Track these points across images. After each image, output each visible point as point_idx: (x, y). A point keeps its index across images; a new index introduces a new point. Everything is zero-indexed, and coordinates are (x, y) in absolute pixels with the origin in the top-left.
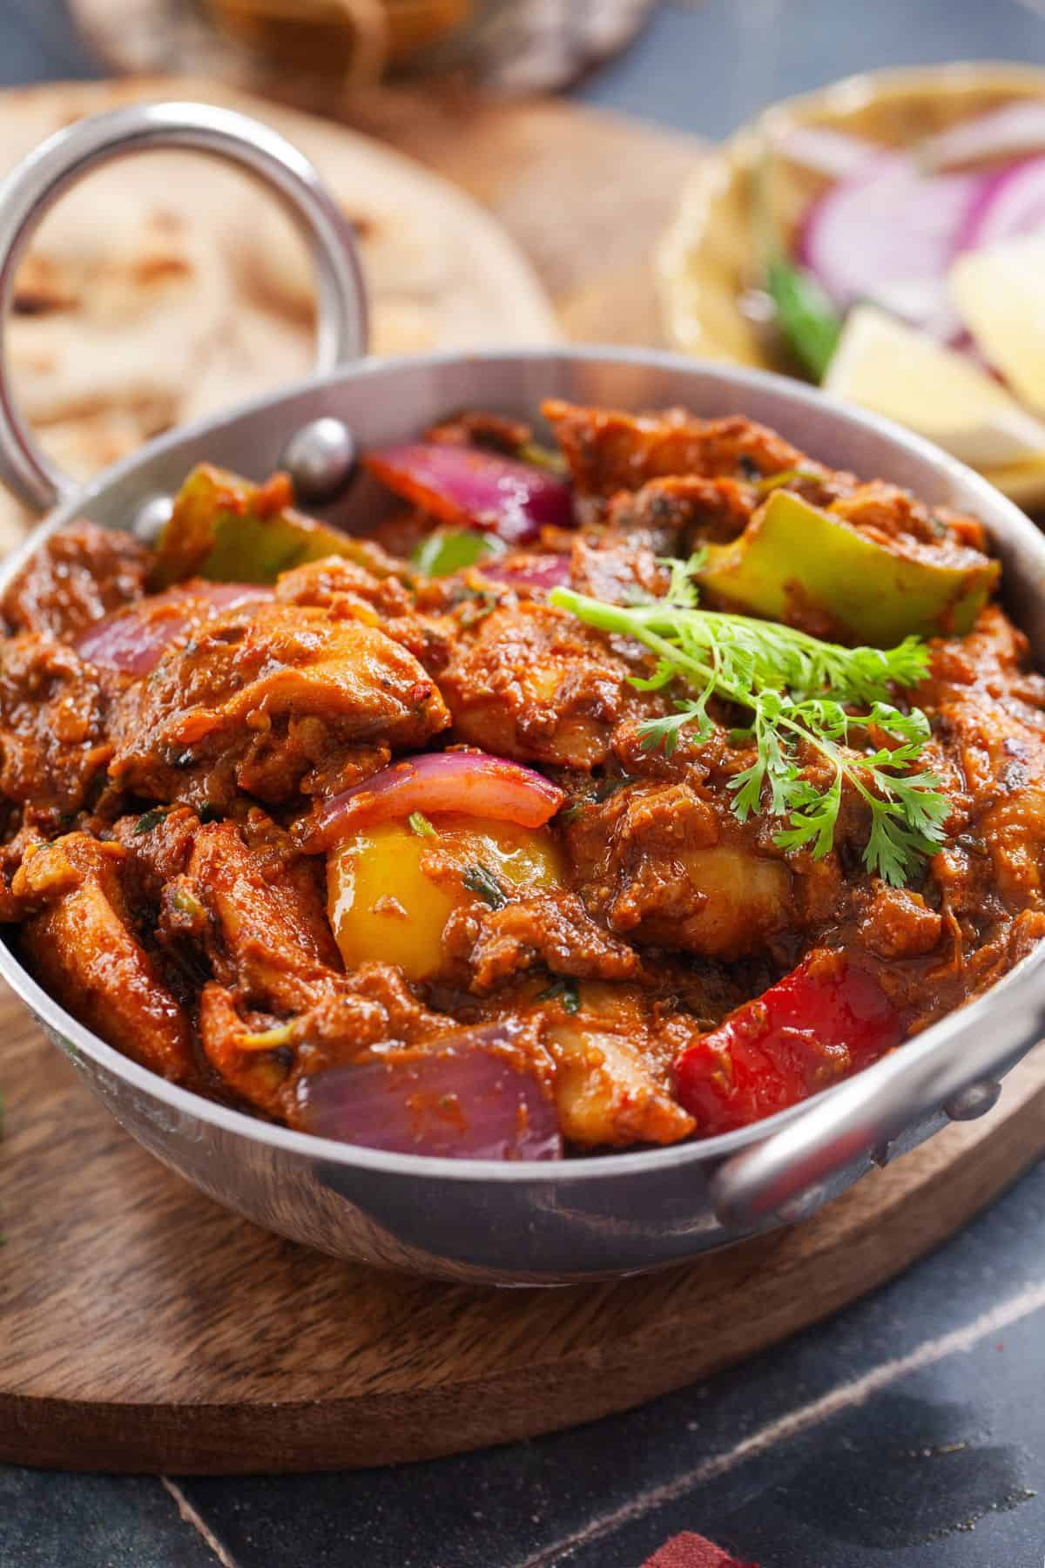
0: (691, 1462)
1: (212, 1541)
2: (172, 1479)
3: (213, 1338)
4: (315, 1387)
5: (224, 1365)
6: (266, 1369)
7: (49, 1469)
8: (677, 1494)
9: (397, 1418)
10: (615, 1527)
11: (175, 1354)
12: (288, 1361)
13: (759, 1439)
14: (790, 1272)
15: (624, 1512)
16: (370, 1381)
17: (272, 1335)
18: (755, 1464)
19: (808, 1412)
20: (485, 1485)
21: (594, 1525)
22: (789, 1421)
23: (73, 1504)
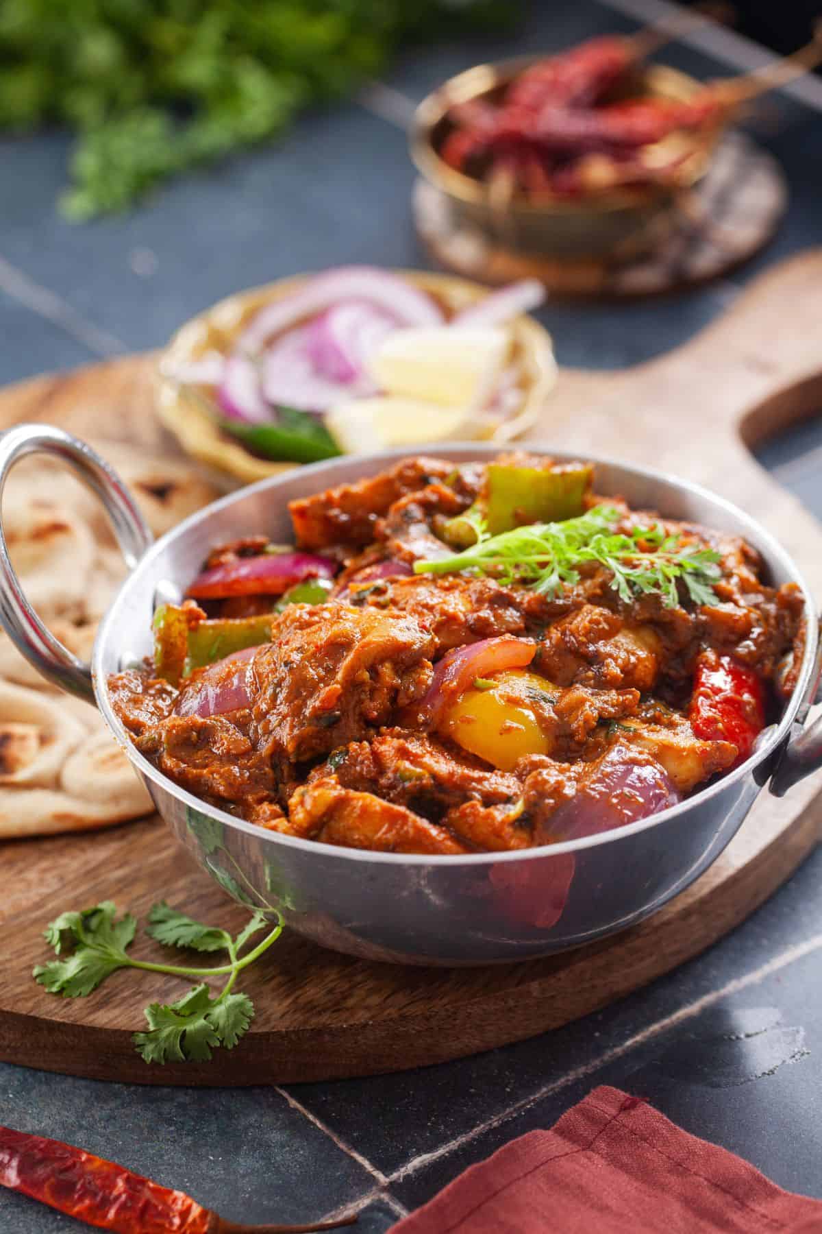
0: (599, 1051)
1: (311, 1117)
2: (281, 1087)
3: (302, 994)
4: (368, 1015)
5: (311, 1008)
6: (335, 1008)
7: (204, 1087)
8: (593, 1070)
9: (419, 1032)
10: (557, 1090)
11: (280, 1005)
12: (350, 1002)
13: (638, 1038)
14: (648, 935)
15: (562, 1081)
16: (400, 1009)
17: (337, 991)
18: (638, 1051)
19: (666, 1021)
20: (474, 1075)
21: (544, 1090)
22: (655, 1027)
23: (223, 1105)
